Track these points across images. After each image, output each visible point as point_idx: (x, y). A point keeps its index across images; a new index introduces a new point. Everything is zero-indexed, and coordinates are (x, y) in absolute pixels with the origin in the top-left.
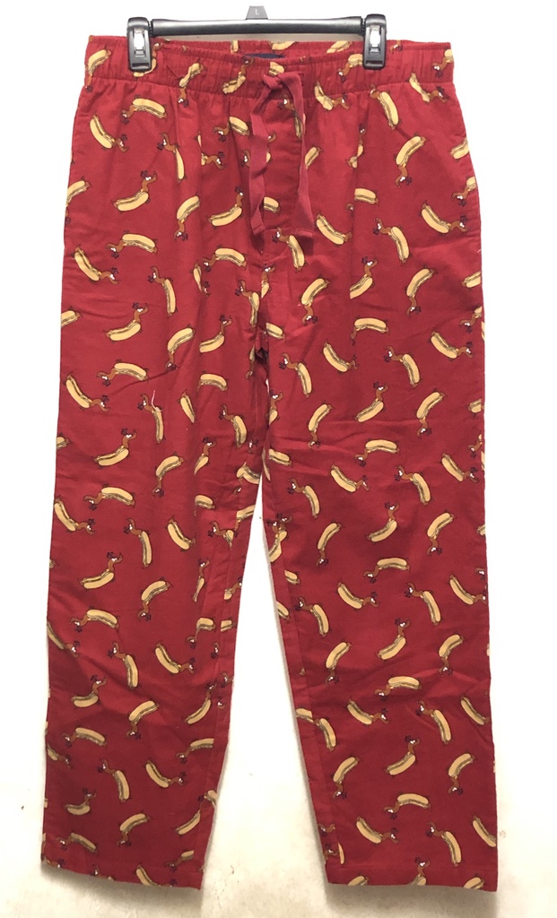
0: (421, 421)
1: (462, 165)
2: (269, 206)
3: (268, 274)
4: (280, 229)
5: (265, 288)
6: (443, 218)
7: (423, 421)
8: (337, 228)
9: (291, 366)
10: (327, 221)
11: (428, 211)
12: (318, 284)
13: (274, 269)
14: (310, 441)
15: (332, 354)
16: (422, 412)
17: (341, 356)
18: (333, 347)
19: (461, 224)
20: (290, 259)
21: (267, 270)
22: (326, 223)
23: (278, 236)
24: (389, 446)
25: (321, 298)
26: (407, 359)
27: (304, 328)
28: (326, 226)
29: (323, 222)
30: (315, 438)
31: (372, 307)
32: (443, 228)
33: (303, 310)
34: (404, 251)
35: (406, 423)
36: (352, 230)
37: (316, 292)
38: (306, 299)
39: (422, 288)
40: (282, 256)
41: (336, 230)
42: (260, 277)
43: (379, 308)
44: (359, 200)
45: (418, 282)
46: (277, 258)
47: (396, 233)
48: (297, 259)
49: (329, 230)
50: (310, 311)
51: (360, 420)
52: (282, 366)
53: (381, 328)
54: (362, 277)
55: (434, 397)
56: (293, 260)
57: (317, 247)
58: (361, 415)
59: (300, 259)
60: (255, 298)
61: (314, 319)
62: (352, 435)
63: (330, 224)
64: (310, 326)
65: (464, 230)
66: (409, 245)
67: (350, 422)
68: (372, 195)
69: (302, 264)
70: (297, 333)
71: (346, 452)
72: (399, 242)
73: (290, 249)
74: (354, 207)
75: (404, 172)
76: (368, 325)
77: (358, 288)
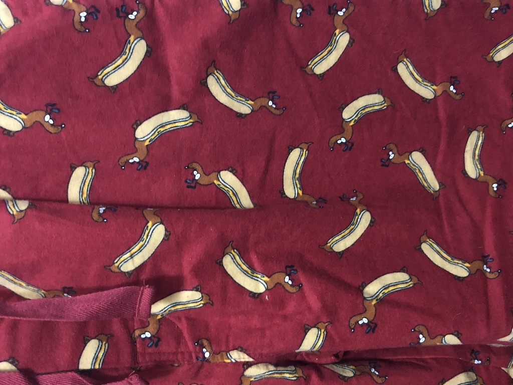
0: (439, 93)
1: (25, 14)
2: (96, 358)
3: (213, 353)
4: (137, 333)
5: (237, 356)
6: (120, 48)
7: (439, 89)
8: (137, 236)
9: (371, 312)
10: (123, 254)
11: (108, 75)
12: (232, 265)
13: (205, 343)
14: (483, 273)
15: (344, 237)
16: (426, 92)
17: (346, 222)
18: (333, 236)
19: (132, 17)
20: (189, 315)
21: (207, 355)
22: (128, 255)
23: (148, 335)
24: (474, 141)
25: (254, 258)
26: (349, 113)
27: (306, 288)
28: (132, 257)
29: (126, 261)
30: (477, 264)
31: (266, 170)
32: (139, 50)
33: (275, 290)
34: (177, 117)
35: (442, 115)
36: (140, 207)
37: (245, 267)
38: (257, 285)
39: (238, 88)
40: (183, 326)
41: (140, 238)
42: (218, 365)
43: (269, 160)
44: (89, 195)
45: (228, 94)
46: (186, 335)
47: (145, 131)
48: (188, 302)
49: (140, 250)
50: (277, 277)
51: (437, 187)
52: (371, 327)
53: (301, 156)
54: (218, 188)
55: (405, 71)
56: (191, 309)
57: (169, 270)
58: (429, 186)
59: (189, 297)
60: (254, 372)
61: (289, 270)
62: (461, 201)
63: (129, 248)
64: (303, 279)
65: (142, 12)
66: (166, 109)
67: (442, 204)
68: (79, 173)
69: (197, 295)
70: (314, 301)
71: (489, 211)
72: (162, 126)
73: (171, 313)
74: (99, 204)
75: (35, 116)
76: (294, 177)
77: (236, 195)
